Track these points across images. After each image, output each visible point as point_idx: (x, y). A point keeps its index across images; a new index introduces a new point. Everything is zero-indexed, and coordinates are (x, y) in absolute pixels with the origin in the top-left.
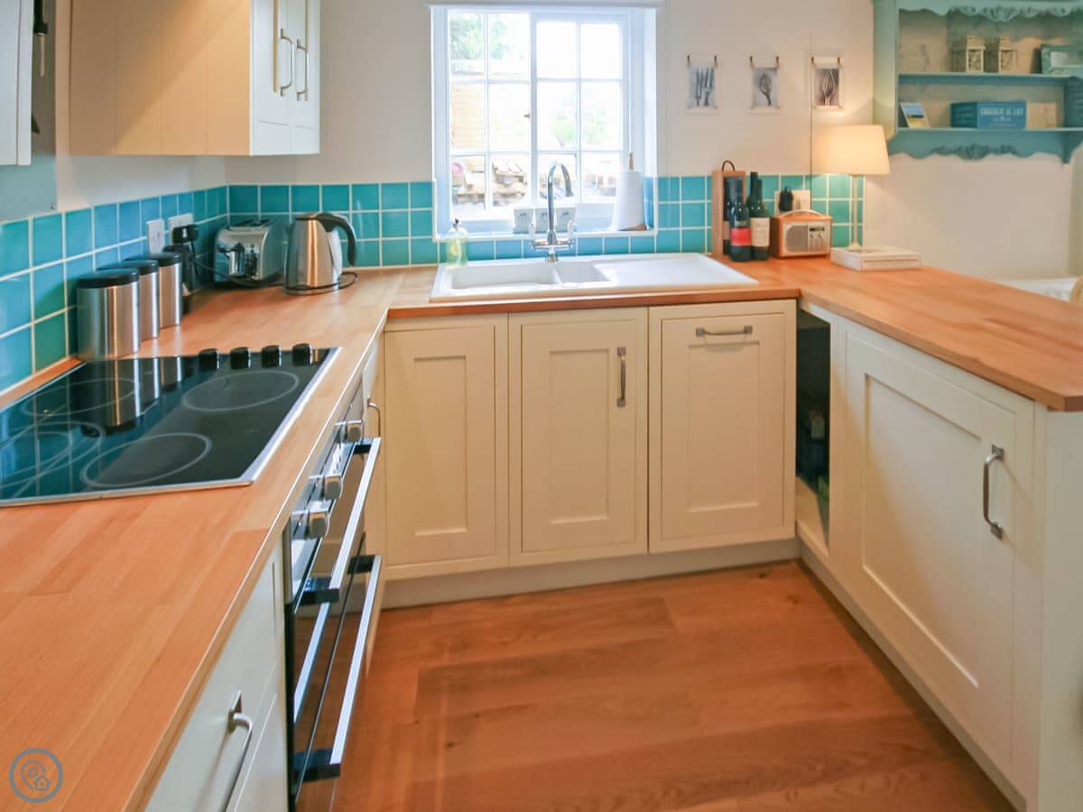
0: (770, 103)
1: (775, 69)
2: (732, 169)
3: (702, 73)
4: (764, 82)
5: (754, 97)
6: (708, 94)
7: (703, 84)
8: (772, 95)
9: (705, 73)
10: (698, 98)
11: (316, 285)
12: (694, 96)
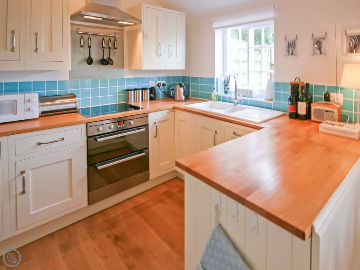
0: (321, 53)
1: (324, 38)
2: (299, 80)
3: (290, 43)
4: (318, 43)
5: (314, 51)
6: (293, 50)
7: (291, 47)
8: (322, 50)
9: (291, 43)
10: (289, 52)
11: (179, 99)
12: (287, 51)
